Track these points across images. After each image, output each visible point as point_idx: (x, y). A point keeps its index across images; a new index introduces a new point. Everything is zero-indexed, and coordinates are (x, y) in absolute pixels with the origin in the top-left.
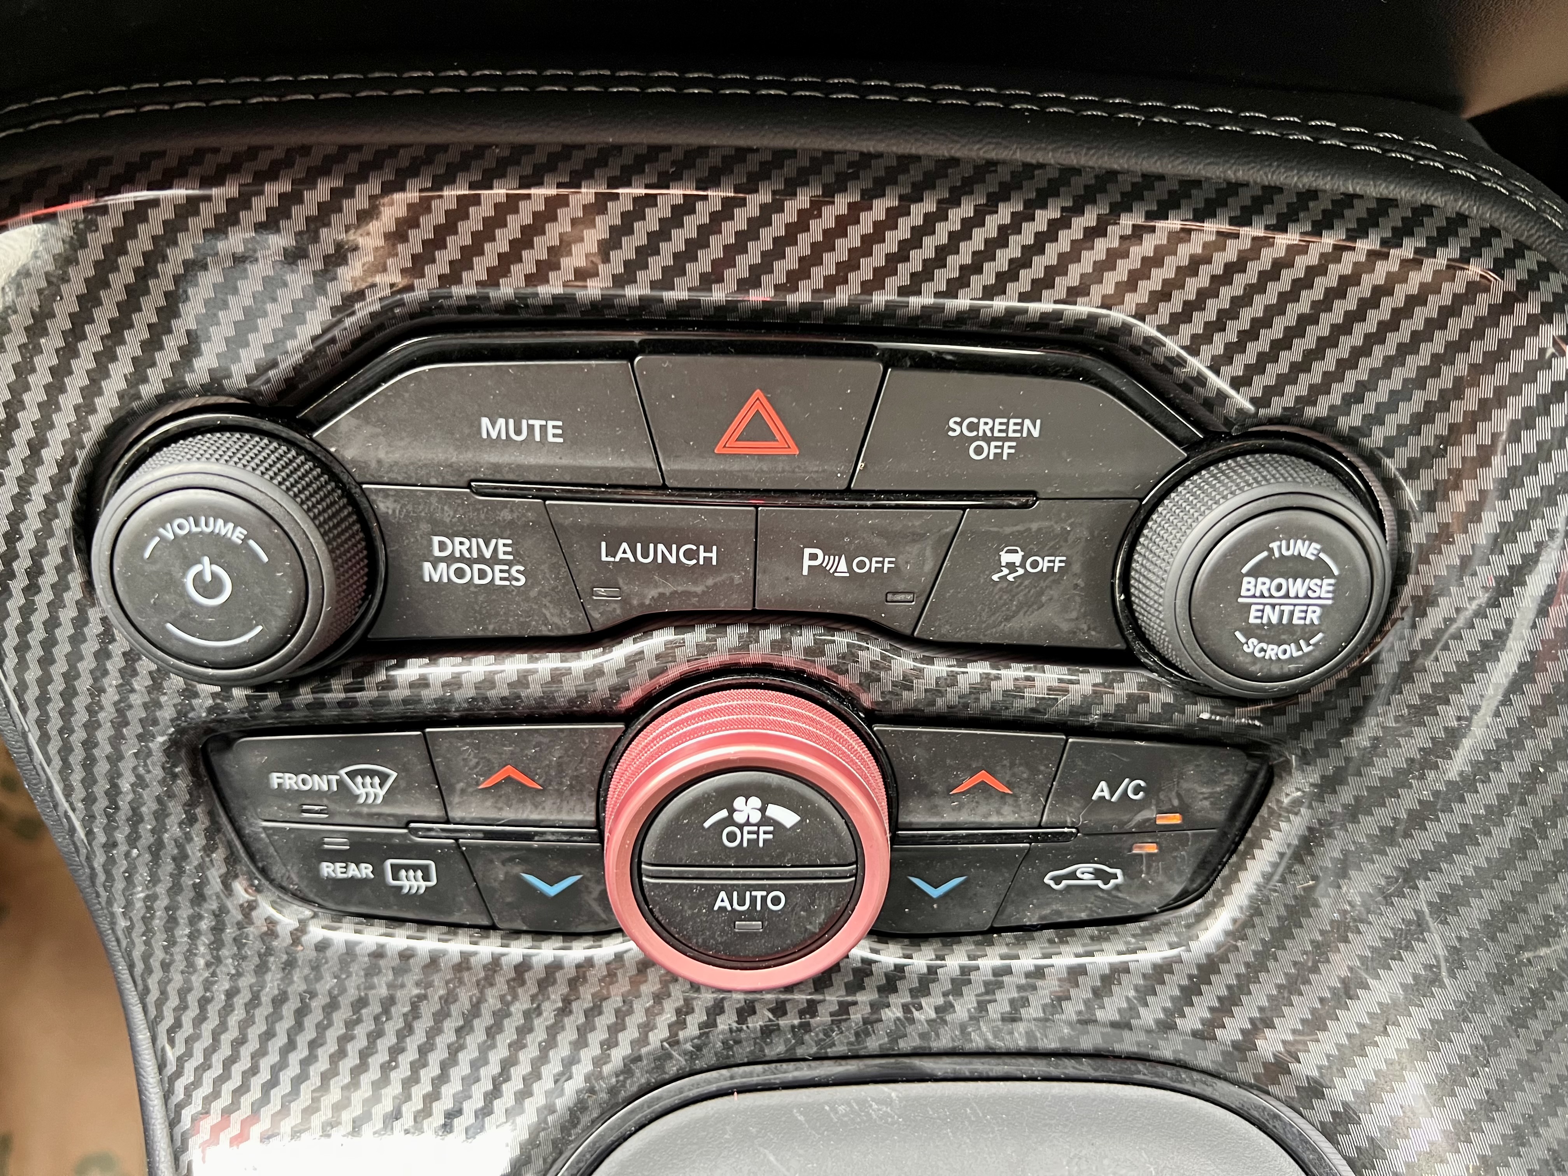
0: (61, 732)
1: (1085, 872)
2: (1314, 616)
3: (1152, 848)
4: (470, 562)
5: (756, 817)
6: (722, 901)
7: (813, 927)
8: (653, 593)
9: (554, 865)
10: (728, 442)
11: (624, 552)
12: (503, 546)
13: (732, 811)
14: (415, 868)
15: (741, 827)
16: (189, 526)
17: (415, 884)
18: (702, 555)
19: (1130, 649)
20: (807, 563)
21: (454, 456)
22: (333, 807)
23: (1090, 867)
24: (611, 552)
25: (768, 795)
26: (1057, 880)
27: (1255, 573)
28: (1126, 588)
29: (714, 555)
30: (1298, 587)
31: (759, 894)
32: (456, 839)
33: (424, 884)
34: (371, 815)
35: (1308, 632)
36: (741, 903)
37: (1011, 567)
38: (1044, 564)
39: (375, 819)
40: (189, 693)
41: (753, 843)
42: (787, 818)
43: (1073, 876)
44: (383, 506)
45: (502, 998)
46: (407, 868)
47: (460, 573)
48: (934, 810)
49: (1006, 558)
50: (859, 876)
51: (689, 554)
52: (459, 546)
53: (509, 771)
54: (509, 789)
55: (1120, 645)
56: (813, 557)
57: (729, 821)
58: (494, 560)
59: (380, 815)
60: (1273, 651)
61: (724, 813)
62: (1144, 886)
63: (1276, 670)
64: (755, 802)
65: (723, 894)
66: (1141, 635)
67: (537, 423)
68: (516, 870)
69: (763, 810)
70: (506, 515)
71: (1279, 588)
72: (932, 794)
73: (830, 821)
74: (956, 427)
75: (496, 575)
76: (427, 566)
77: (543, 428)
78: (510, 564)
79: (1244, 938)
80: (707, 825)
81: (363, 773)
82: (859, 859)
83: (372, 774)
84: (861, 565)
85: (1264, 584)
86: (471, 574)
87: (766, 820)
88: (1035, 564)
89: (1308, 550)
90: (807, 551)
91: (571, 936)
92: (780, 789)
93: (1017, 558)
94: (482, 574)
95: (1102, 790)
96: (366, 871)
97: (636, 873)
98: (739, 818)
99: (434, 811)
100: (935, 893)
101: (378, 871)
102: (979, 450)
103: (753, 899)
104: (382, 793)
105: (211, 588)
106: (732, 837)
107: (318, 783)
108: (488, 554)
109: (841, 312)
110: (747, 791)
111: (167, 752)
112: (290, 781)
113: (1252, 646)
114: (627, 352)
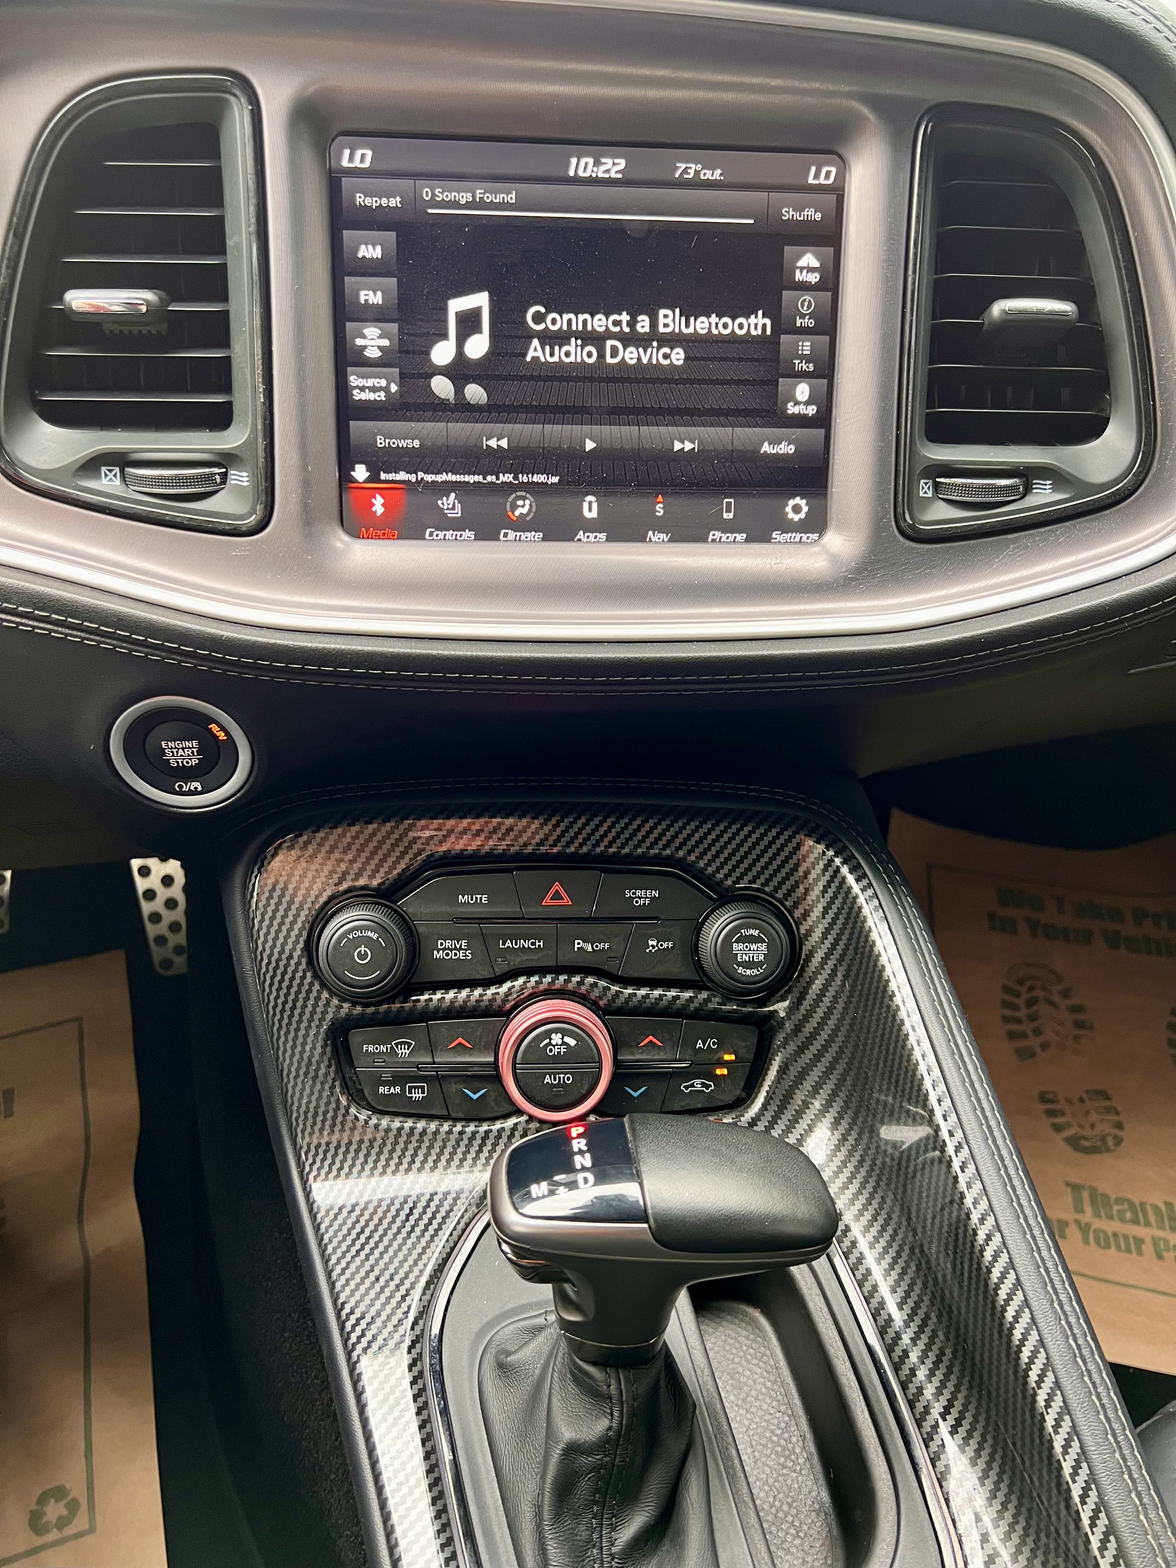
0: (287, 1025)
1: (697, 1084)
2: (762, 958)
3: (725, 1072)
4: (451, 950)
5: (560, 1042)
6: (547, 1079)
7: (584, 1091)
8: (518, 960)
9: (476, 1084)
10: (547, 901)
11: (508, 944)
12: (464, 943)
13: (551, 1039)
14: (418, 1087)
15: (554, 1046)
16: (359, 933)
17: (417, 1095)
18: (537, 944)
19: (702, 981)
20: (576, 946)
21: (449, 910)
22: (387, 1059)
23: (699, 1081)
24: (504, 944)
25: (564, 1033)
26: (686, 1087)
27: (737, 941)
28: (698, 955)
29: (541, 944)
30: (754, 947)
31: (562, 1076)
32: (437, 1072)
33: (421, 1095)
34: (403, 1062)
35: (760, 964)
36: (555, 1080)
37: (653, 946)
38: (665, 945)
39: (405, 1064)
40: (339, 1007)
41: (559, 1053)
42: (572, 1042)
43: (692, 1085)
44: (421, 930)
45: (453, 1146)
46: (415, 1087)
47: (447, 955)
48: (632, 1053)
49: (651, 943)
50: (600, 1068)
51: (533, 944)
52: (448, 943)
53: (460, 1040)
54: (459, 1048)
55: (698, 978)
56: (579, 944)
57: (550, 1044)
58: (461, 949)
59: (406, 1062)
60: (749, 972)
61: (548, 1041)
62: (723, 1091)
63: (751, 980)
64: (559, 1035)
65: (548, 1076)
66: (705, 974)
67: (479, 896)
68: (460, 1086)
69: (562, 1039)
70: (466, 931)
71: (747, 947)
72: (631, 1046)
73: (588, 1043)
74: (628, 893)
75: (461, 955)
76: (435, 952)
77: (481, 898)
78: (466, 950)
79: (767, 1110)
80: (541, 1045)
81: (401, 1043)
82: (600, 1061)
83: (405, 1043)
84: (597, 946)
85: (741, 946)
86: (452, 955)
87: (564, 1043)
88: (662, 945)
89: (755, 933)
90: (576, 941)
91: (481, 1120)
92: (569, 1030)
93: (655, 943)
94: (456, 955)
95: (700, 1044)
96: (398, 1089)
97: (514, 1069)
98: (553, 1042)
99: (429, 1060)
100: (635, 1094)
101: (403, 1090)
102: (637, 902)
103: (560, 1078)
104: (408, 1052)
105: (362, 957)
106: (551, 1051)
107: (383, 1048)
108: (458, 947)
109: (585, 854)
110: (556, 1031)
111: (327, 1034)
112: (371, 1048)
113: (740, 970)
114: (510, 871)
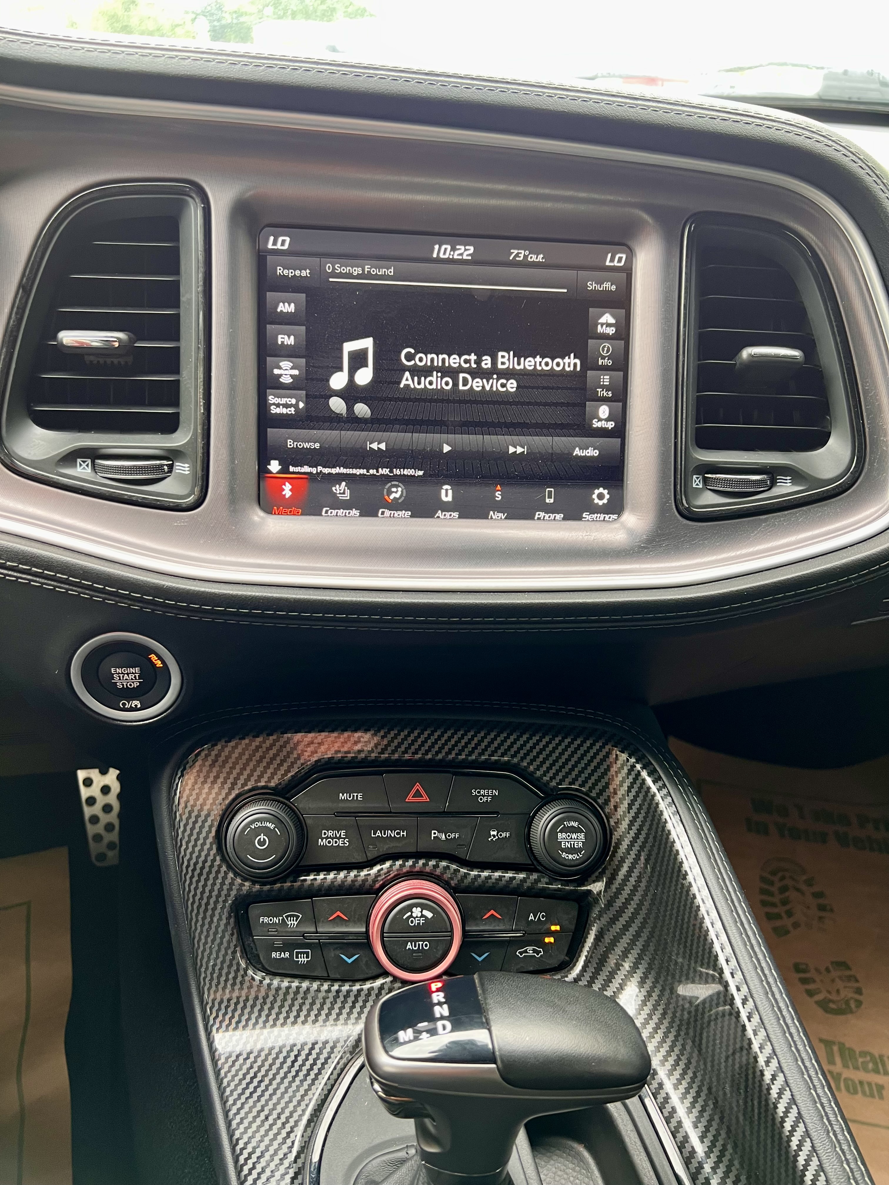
0: (199, 900)
1: (530, 950)
2: (581, 845)
3: (552, 940)
4: (333, 839)
5: (419, 915)
6: (409, 946)
7: (438, 956)
8: (387, 846)
9: (351, 950)
10: (410, 798)
11: (378, 833)
12: (343, 833)
13: (412, 912)
14: (304, 953)
15: (415, 918)
16: (259, 824)
17: (303, 959)
18: (402, 833)
19: (533, 864)
20: (433, 835)
21: (331, 805)
22: (279, 929)
23: (531, 948)
24: (375, 834)
25: (423, 907)
26: (521, 953)
27: (561, 831)
28: (529, 843)
29: (405, 834)
30: (574, 836)
31: (421, 943)
32: (319, 940)
33: (306, 960)
34: (292, 932)
35: (579, 850)
36: (415, 947)
37: (494, 836)
38: (504, 835)
39: (293, 933)
40: (242, 885)
41: (419, 924)
42: (429, 915)
43: (526, 952)
44: (309, 822)
45: (331, 1002)
46: (301, 953)
47: (329, 842)
48: (477, 925)
49: (492, 833)
50: (452, 937)
51: (398, 834)
52: (330, 833)
53: (338, 913)
54: (337, 920)
55: (530, 862)
56: (435, 833)
57: (411, 916)
58: (340, 837)
59: (294, 932)
60: (570, 857)
61: (409, 913)
62: (551, 956)
63: (573, 863)
64: (419, 909)
65: (409, 943)
66: (536, 859)
67: (355, 794)
68: (337, 952)
69: (421, 912)
70: (344, 823)
71: (569, 836)
72: (476, 919)
73: (442, 916)
74: (474, 793)
75: (340, 842)
76: (320, 840)
77: (357, 796)
78: (344, 839)
79: (586, 971)
80: (404, 917)
81: (290, 916)
82: (452, 931)
83: (293, 916)
84: (449, 836)
85: (564, 835)
86: (333, 842)
87: (422, 916)
88: (501, 835)
89: (575, 824)
90: (433, 832)
91: (355, 981)
92: (427, 905)
93: (495, 833)
94: (336, 842)
95: (531, 917)
96: (287, 954)
97: (382, 937)
98: (414, 915)
99: (313, 930)
100: (480, 959)
101: (291, 955)
102: (481, 799)
103: (419, 945)
104: (296, 923)
105: (262, 843)
106: (412, 922)
107: (276, 920)
108: (338, 836)
109: (440, 760)
110: (416, 905)
111: (231, 906)
112: (266, 920)
113: (564, 855)
114: (381, 774)
